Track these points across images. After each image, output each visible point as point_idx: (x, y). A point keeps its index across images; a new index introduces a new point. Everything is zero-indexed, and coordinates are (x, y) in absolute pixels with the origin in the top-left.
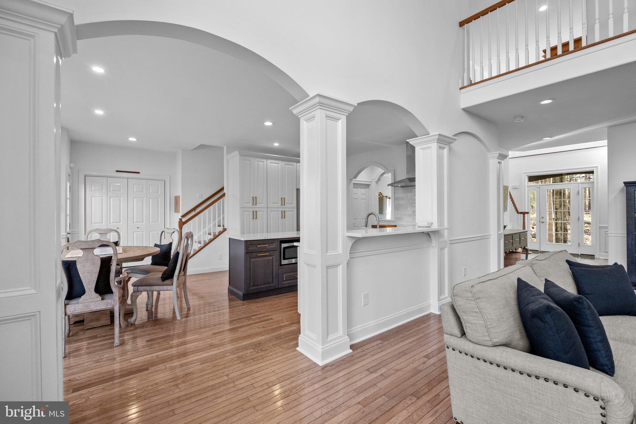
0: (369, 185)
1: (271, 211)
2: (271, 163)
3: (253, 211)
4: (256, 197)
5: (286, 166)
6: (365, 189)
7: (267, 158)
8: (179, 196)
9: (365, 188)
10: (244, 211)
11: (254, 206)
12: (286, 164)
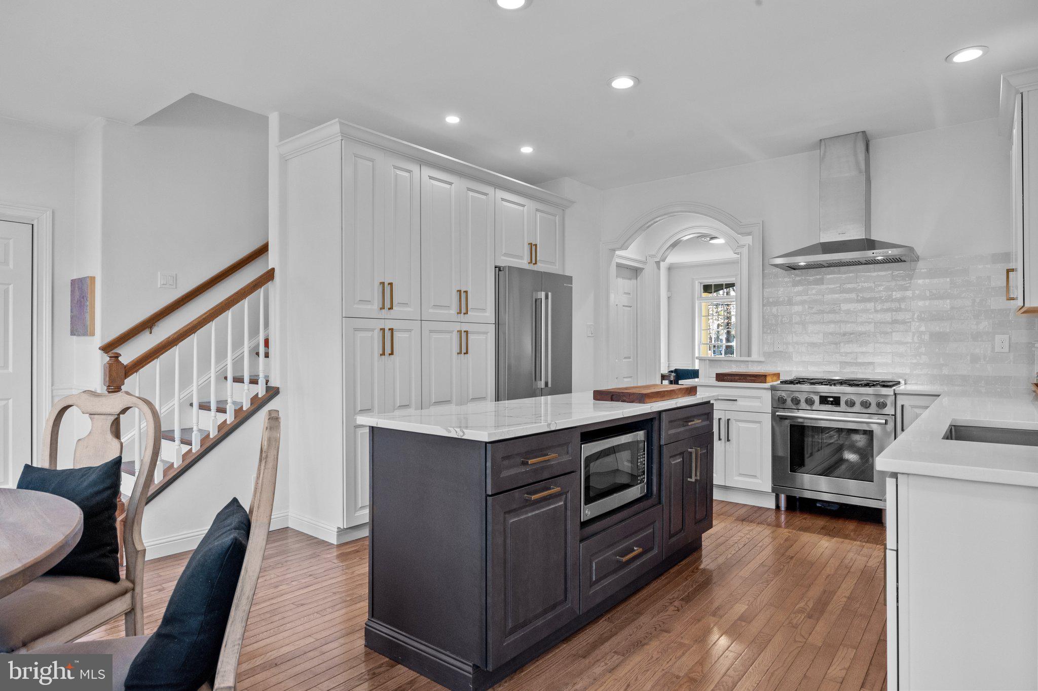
0: (642, 269)
1: (431, 331)
2: (431, 178)
3: (383, 330)
4: (391, 284)
5: (471, 194)
6: (629, 281)
7: (424, 161)
8: (93, 279)
9: (630, 279)
10: (356, 330)
11: (385, 313)
12: (469, 189)
